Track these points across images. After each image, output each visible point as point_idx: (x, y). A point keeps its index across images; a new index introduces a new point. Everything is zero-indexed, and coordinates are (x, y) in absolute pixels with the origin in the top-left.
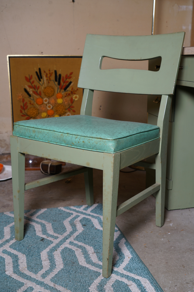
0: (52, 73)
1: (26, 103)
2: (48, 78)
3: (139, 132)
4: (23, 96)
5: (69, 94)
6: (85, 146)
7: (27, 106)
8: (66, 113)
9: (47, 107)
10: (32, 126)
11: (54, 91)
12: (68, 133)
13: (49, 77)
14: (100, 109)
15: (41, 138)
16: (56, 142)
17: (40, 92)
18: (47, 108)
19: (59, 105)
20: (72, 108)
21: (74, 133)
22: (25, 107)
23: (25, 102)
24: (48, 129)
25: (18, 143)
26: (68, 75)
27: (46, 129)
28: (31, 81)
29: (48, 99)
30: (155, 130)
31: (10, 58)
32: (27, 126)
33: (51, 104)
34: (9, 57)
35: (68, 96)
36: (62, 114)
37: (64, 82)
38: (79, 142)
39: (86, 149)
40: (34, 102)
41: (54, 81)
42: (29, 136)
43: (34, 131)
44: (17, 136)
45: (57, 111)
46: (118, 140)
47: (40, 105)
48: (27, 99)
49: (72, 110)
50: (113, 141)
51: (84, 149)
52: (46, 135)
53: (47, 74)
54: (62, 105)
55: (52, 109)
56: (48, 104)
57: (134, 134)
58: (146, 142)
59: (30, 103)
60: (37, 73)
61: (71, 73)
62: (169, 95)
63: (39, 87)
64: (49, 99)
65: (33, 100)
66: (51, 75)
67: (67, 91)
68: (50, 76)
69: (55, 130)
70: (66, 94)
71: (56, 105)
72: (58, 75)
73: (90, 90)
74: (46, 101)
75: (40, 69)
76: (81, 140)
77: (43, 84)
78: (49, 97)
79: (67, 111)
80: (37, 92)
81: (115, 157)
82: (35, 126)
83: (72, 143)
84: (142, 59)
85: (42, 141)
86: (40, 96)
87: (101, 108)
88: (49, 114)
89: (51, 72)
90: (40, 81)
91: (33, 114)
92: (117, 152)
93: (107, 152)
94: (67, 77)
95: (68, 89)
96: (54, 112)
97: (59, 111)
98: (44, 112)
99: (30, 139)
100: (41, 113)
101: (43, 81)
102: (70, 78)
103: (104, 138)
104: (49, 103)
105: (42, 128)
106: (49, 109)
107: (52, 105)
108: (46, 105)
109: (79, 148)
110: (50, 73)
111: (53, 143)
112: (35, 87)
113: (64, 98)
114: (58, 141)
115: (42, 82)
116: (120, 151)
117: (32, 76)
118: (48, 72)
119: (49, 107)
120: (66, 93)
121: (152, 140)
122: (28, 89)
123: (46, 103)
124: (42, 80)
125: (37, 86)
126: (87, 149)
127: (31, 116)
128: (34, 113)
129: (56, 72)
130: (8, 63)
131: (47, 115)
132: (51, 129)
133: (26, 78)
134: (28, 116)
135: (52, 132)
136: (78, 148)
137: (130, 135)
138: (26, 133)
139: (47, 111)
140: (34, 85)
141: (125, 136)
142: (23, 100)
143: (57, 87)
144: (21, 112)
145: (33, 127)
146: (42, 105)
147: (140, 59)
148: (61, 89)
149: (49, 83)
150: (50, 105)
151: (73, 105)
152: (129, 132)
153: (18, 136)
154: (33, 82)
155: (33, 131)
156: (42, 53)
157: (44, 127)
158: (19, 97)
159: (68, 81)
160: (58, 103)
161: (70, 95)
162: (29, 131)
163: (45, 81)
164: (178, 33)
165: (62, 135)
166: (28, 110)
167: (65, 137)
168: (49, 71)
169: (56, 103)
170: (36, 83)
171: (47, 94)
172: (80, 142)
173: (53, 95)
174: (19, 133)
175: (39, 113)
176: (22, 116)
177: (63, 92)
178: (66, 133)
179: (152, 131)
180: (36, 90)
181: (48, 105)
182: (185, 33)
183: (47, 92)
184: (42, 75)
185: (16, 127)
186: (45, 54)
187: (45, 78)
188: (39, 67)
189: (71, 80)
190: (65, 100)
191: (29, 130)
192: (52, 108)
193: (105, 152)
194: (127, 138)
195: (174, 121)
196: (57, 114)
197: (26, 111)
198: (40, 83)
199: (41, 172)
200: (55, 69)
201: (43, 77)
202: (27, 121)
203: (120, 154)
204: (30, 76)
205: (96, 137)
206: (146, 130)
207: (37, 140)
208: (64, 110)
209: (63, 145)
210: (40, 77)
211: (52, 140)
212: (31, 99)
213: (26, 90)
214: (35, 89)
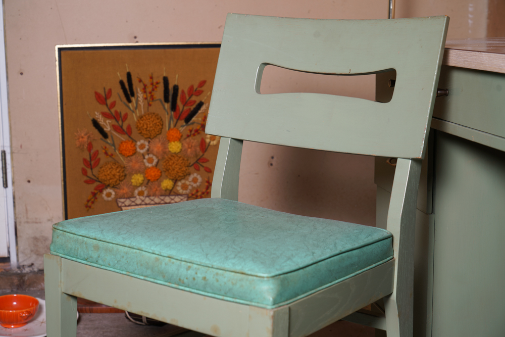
0: (157, 83)
1: (97, 153)
2: (149, 95)
3: (337, 252)
4: (89, 137)
5: (197, 131)
6: (208, 289)
7: (99, 159)
8: (189, 174)
9: (145, 161)
10: (92, 235)
11: (162, 125)
12: (171, 256)
13: (150, 93)
14: (272, 165)
15: (112, 264)
16: (145, 274)
17: (129, 127)
18: (144, 164)
19: (173, 156)
20: (203, 162)
21: (184, 257)
22: (93, 162)
23: (93, 151)
24: (127, 243)
25: (61, 271)
26: (195, 87)
27: (122, 244)
28: (109, 102)
29: (147, 143)
30: (379, 243)
31: (62, 52)
32: (81, 234)
33: (154, 155)
34: (60, 49)
35: (194, 135)
36: (180, 176)
37: (185, 104)
38: (194, 279)
39: (210, 295)
40: (115, 150)
41: (161, 101)
42: (86, 257)
43: (97, 248)
44: (58, 256)
45: (167, 170)
46: (282, 278)
47: (128, 156)
48: (99, 144)
49: (203, 166)
50: (271, 281)
51: (206, 294)
52: (123, 257)
53: (145, 86)
54: (180, 157)
55: (156, 165)
56: (148, 154)
57: (323, 257)
58: (358, 272)
59: (106, 153)
60: (122, 83)
61: (203, 83)
62: (415, 160)
63: (126, 115)
64: (149, 142)
65: (114, 145)
66: (156, 87)
67: (193, 123)
68: (153, 90)
69: (143, 246)
70: (191, 131)
71: (166, 158)
72: (171, 87)
73: (233, 140)
74: (142, 147)
75: (129, 75)
76: (199, 275)
77: (136, 108)
78: (149, 138)
79: (192, 169)
80: (121, 127)
81: (275, 318)
82: (99, 236)
83: (180, 279)
84: (352, 73)
85: (114, 270)
86: (129, 137)
87: (274, 162)
88: (150, 178)
89: (155, 81)
90: (129, 101)
91: (111, 179)
92: (281, 304)
93: (256, 304)
94: (192, 91)
95: (194, 119)
96: (161, 172)
97: (174, 170)
98: (138, 172)
99: (88, 263)
100: (131, 174)
101: (137, 101)
102: (199, 93)
103: (249, 273)
104: (149, 152)
105: (114, 242)
106: (150, 165)
107: (157, 157)
108: (143, 155)
109: (195, 291)
110: (152, 84)
111: (138, 276)
112: (116, 117)
113: (185, 139)
114: (149, 272)
115: (135, 105)
116: (288, 302)
117: (110, 91)
118: (147, 81)
119: (150, 161)
120: (190, 127)
121: (374, 265)
122: (101, 120)
123: (142, 151)
124: (133, 99)
125: (123, 114)
126: (213, 295)
127: (107, 183)
128: (114, 175)
129: (166, 80)
130: (57, 63)
131: (143, 180)
132: (134, 244)
133: (98, 96)
134: (99, 181)
135: (136, 252)
136: (193, 291)
137: (315, 261)
138: (80, 250)
139: (144, 171)
140: (116, 112)
141: (301, 266)
142: (90, 146)
143: (168, 114)
144: (84, 172)
145: (94, 237)
146: (133, 157)
147: (348, 73)
148: (178, 119)
149: (150, 105)
150: (151, 156)
151: (206, 155)
152: (313, 253)
153: (62, 256)
154: (113, 104)
155: (94, 247)
156: (135, 37)
157: (119, 240)
158: (81, 139)
159: (195, 102)
160: (170, 151)
161: (199, 133)
162: (85, 246)
163: (141, 103)
164: (431, 17)
165: (157, 260)
166: (101, 168)
167: (163, 265)
168: (151, 78)
169: (165, 152)
170: (121, 107)
171: (144, 132)
172: (196, 278)
173: (160, 134)
174: (64, 250)
175: (125, 176)
176: (86, 182)
177: (183, 126)
178: (166, 255)
179: (372, 245)
180: (120, 122)
181: (147, 157)
182: (448, 19)
183: (145, 127)
184: (134, 87)
185: (58, 237)
186: (142, 42)
187: (140, 95)
188: (128, 71)
189: (202, 98)
190: (186, 145)
191: (86, 243)
192: (158, 163)
193: (253, 304)
194: (307, 269)
195: (433, 212)
196: (167, 177)
197: (95, 171)
198: (129, 107)
199: (127, 318)
200: (165, 75)
201: (137, 92)
202: (82, 222)
203: (290, 309)
204: (107, 90)
205: (233, 269)
206: (357, 245)
207: (102, 267)
208: (184, 169)
209: (159, 282)
210: (128, 92)
211: (136, 270)
212: (108, 143)
213: (96, 124)
214: (117, 121)
